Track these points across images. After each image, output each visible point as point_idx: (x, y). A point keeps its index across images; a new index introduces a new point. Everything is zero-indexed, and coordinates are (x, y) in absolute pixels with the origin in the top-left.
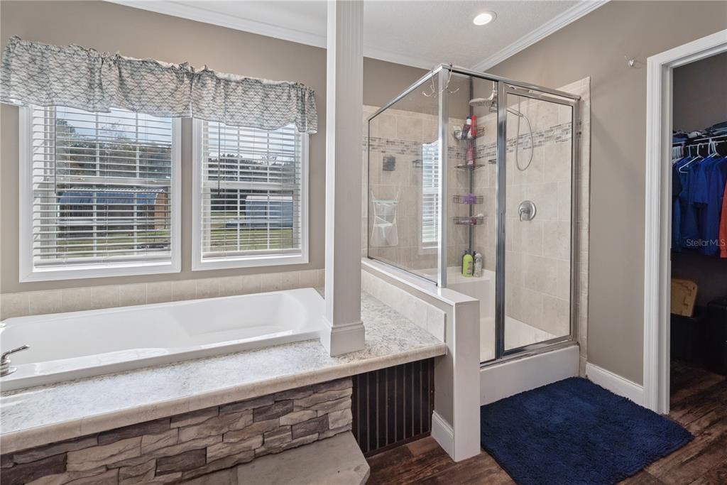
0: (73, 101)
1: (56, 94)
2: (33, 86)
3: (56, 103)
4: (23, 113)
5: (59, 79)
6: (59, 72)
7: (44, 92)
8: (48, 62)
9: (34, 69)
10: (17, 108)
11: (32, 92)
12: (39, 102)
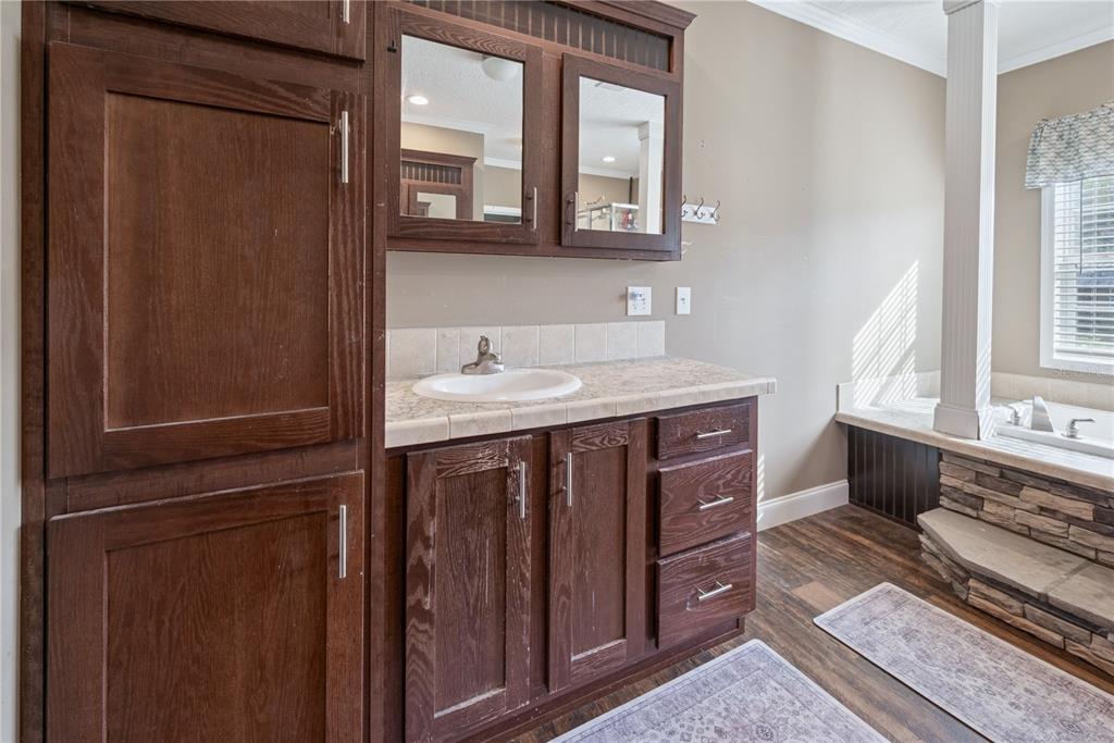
0: (1109, 168)
1: (1087, 165)
2: (1060, 163)
3: (1087, 176)
4: (1045, 194)
5: (1090, 148)
6: (1091, 139)
7: (1071, 167)
8: (1077, 132)
9: (1061, 145)
10: (1040, 190)
11: (1058, 170)
12: (1067, 179)
